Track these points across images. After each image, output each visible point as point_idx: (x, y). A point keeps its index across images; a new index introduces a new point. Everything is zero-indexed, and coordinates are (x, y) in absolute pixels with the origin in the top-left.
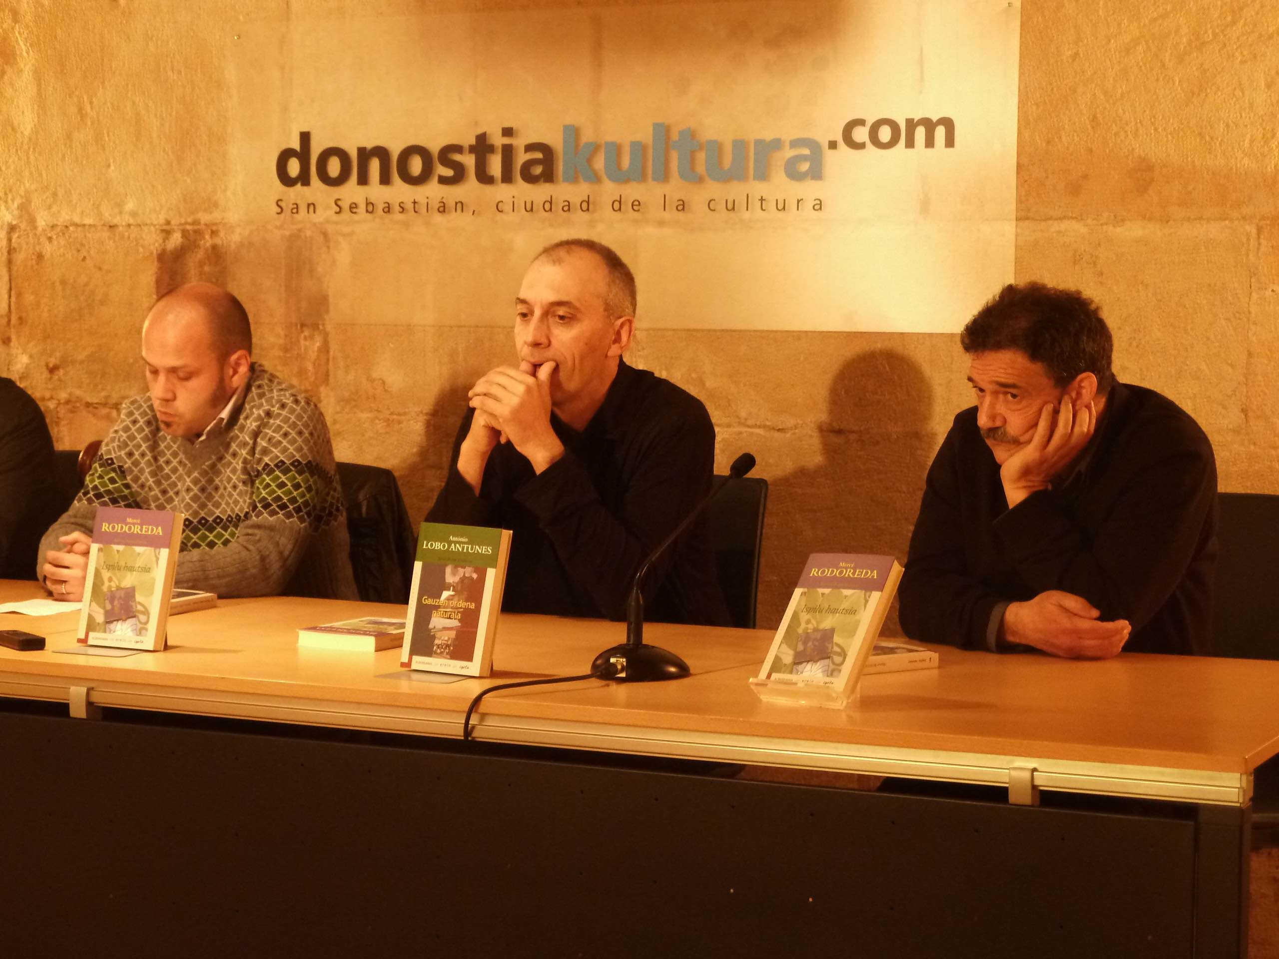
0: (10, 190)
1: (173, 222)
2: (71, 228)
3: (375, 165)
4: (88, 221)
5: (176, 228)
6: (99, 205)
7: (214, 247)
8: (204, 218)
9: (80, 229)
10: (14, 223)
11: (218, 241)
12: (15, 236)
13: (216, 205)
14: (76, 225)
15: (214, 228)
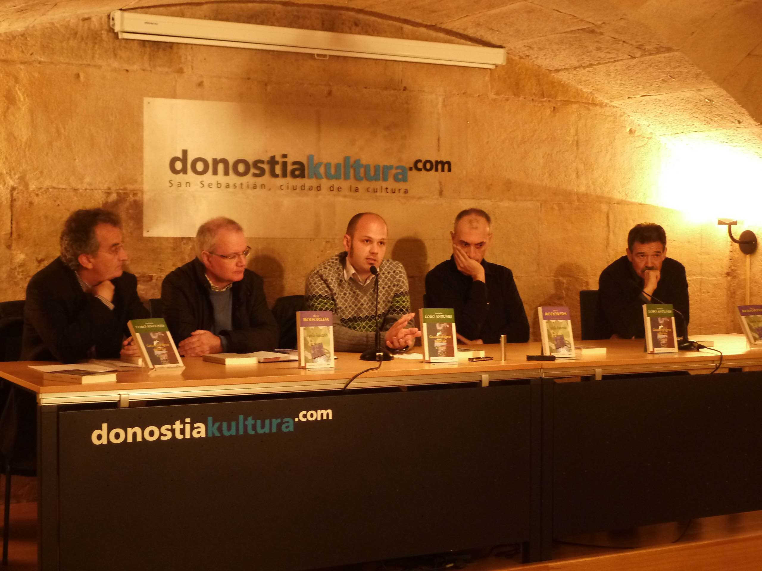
0: (13, 169)
1: (112, 189)
2: (51, 190)
3: (221, 167)
4: (61, 186)
5: (113, 191)
6: (69, 179)
7: (135, 201)
8: (130, 187)
9: (56, 190)
10: (15, 186)
11: (137, 198)
12: (15, 193)
13: (136, 181)
14: (54, 188)
15: (135, 192)
